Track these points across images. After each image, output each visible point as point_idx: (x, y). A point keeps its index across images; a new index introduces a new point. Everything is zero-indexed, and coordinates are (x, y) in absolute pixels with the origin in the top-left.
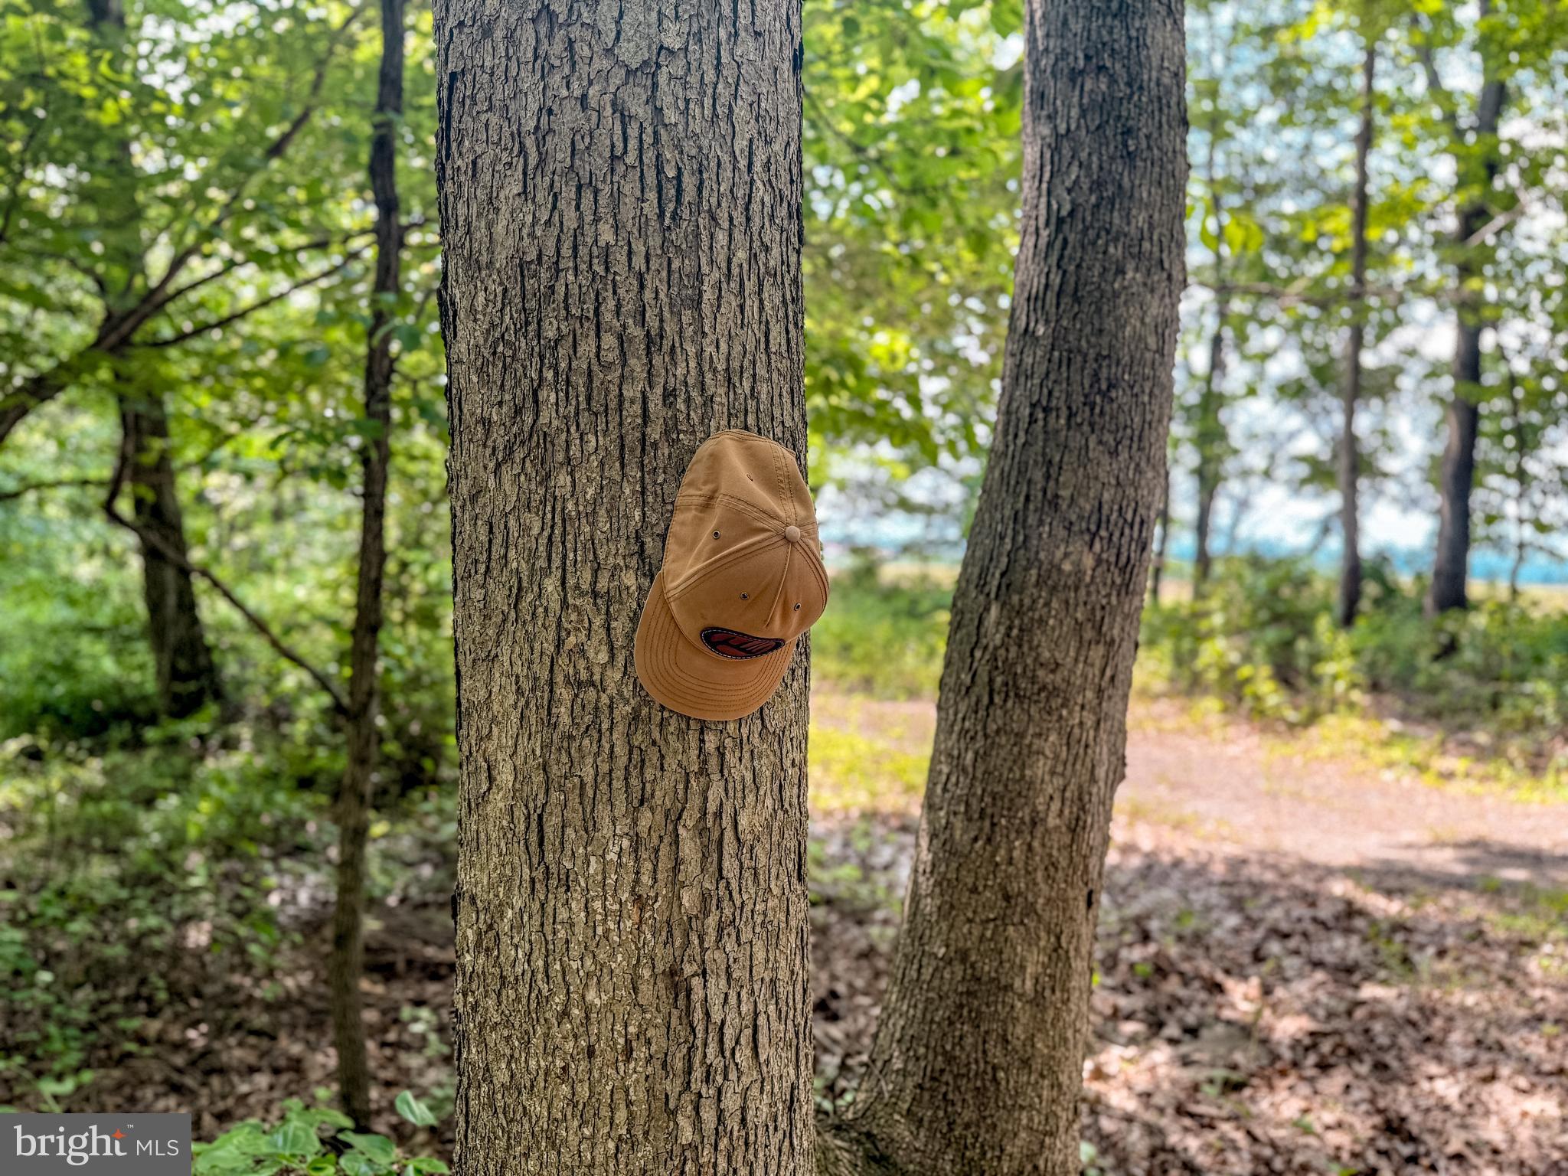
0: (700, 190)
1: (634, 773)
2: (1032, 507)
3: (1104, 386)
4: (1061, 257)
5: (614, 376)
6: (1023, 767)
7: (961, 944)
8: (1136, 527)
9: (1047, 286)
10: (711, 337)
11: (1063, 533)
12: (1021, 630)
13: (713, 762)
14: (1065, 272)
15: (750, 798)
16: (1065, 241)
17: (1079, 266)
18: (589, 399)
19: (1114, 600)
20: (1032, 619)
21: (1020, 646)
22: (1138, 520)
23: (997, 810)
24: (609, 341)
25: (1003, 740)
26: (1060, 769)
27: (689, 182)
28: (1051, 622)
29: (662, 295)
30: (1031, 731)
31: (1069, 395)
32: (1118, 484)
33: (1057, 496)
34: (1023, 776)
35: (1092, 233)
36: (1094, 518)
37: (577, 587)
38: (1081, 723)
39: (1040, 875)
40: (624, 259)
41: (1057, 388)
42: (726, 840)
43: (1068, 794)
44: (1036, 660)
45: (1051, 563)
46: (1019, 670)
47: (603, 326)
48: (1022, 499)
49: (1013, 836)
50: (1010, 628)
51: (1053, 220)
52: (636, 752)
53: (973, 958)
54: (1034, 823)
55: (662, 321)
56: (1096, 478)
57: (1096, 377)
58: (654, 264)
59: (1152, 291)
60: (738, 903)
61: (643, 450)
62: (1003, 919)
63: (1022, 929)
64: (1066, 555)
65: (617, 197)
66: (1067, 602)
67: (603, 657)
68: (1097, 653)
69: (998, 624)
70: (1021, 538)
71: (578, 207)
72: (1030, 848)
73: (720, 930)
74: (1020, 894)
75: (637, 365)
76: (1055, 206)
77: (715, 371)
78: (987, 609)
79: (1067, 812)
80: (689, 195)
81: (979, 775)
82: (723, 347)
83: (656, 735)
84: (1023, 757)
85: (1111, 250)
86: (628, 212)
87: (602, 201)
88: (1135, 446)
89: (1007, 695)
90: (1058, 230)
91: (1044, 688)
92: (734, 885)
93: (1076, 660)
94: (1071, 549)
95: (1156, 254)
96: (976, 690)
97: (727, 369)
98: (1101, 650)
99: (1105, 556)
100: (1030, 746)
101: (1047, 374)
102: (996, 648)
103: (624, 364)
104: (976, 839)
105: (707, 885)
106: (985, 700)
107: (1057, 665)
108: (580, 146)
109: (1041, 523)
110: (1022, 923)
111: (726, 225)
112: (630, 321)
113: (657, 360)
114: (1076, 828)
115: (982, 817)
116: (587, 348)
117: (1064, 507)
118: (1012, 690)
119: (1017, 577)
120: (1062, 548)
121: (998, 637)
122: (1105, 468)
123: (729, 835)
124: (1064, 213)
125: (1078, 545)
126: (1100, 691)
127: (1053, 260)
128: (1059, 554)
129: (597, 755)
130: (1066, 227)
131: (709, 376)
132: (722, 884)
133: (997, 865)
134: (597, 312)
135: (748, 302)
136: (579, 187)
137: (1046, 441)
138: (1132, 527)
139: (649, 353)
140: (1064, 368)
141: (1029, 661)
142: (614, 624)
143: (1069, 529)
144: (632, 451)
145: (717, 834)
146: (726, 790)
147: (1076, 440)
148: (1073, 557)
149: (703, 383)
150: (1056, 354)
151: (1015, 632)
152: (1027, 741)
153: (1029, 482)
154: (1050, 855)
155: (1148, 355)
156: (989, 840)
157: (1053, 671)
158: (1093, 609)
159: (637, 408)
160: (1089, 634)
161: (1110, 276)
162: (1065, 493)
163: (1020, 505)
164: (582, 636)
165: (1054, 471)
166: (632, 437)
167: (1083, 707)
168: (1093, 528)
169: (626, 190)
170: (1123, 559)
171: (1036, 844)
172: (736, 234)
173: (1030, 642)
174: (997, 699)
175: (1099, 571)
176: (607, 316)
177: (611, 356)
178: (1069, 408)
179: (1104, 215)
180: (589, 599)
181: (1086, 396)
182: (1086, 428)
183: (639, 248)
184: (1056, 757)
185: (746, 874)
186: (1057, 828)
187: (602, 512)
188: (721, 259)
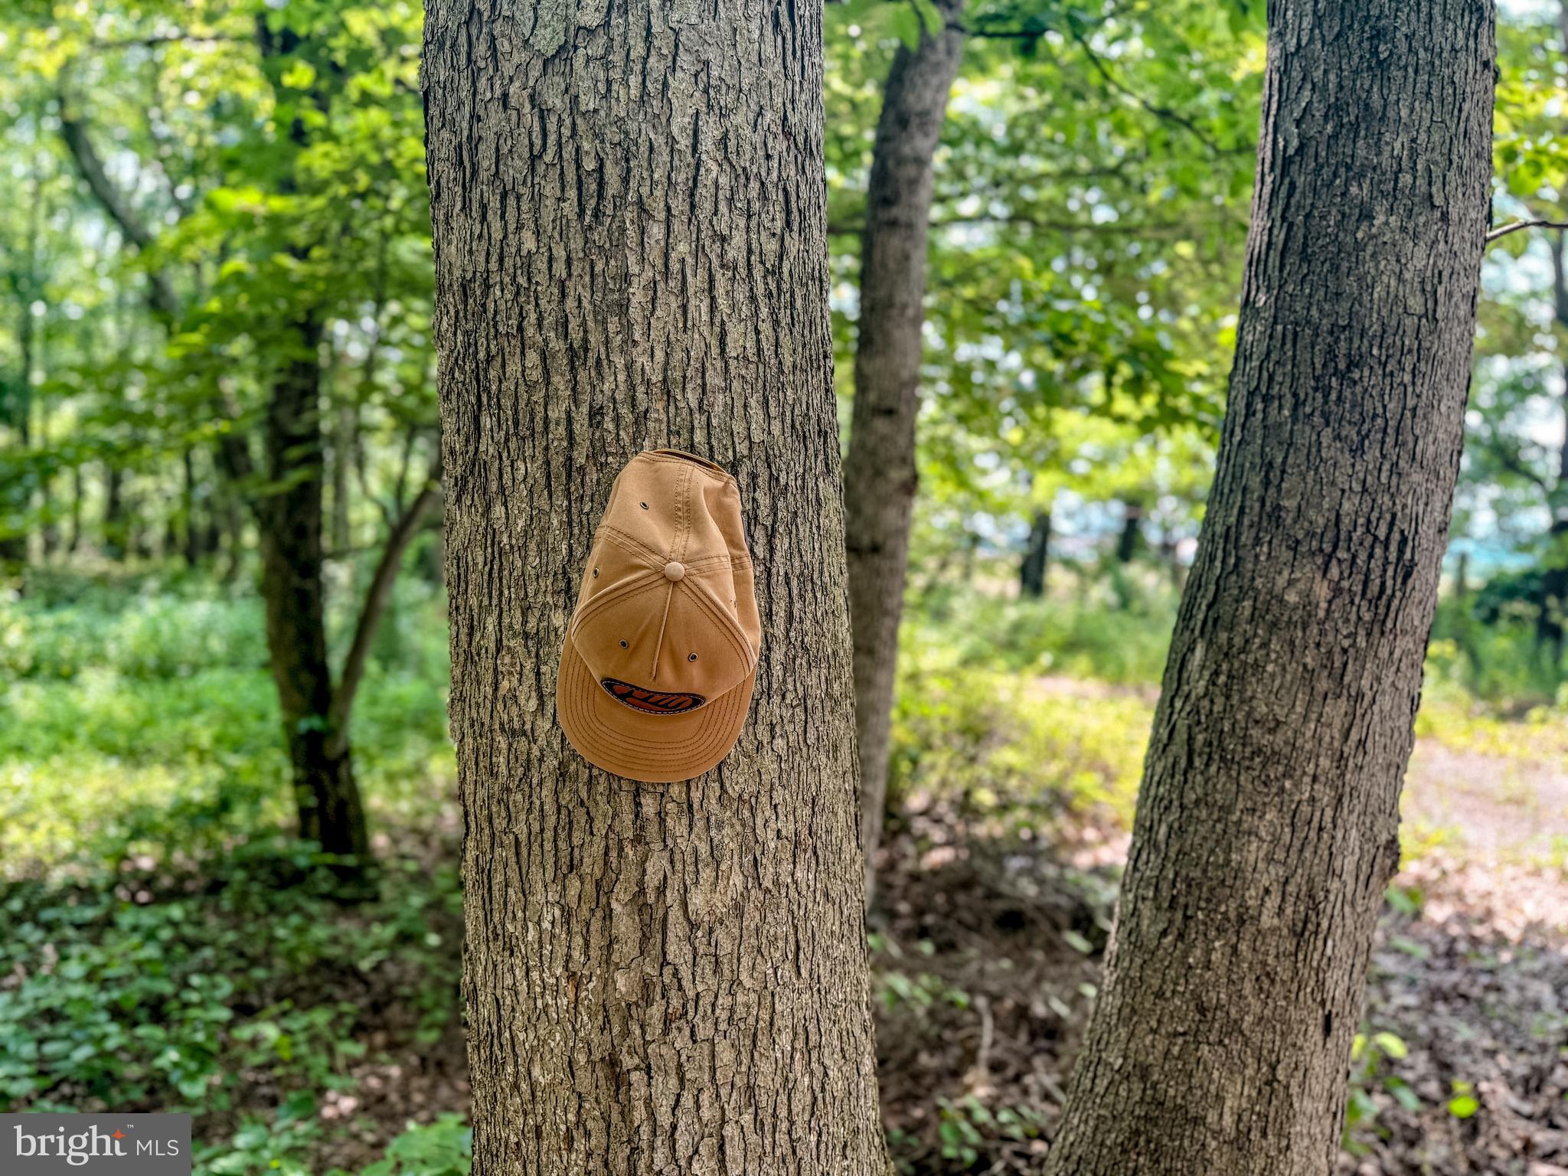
0: (625, 180)
1: (563, 835)
2: (1246, 521)
3: (1342, 366)
4: (1287, 206)
5: (538, 396)
6: (1228, 850)
7: (1141, 1058)
8: (1393, 548)
9: (1269, 244)
10: (644, 345)
11: (1286, 555)
12: (1230, 676)
13: (653, 830)
14: (1291, 226)
15: (707, 874)
16: (1292, 186)
17: (1307, 216)
18: (516, 424)
19: (1361, 641)
20: (1244, 663)
21: (1228, 697)
22: (1396, 536)
23: (1191, 900)
24: (532, 357)
25: (1204, 814)
26: (1280, 855)
27: (612, 173)
28: (1270, 668)
29: (585, 303)
30: (1240, 805)
31: (1294, 378)
32: (1364, 490)
33: (1278, 508)
34: (1228, 862)
35: (1326, 173)
36: (1330, 535)
37: (511, 627)
38: (1312, 800)
39: (1248, 988)
40: (544, 267)
41: (1279, 371)
42: (671, 919)
43: (1291, 888)
44: (1249, 714)
45: (1270, 592)
46: (1227, 728)
47: (528, 342)
48: (1235, 511)
49: (1213, 933)
50: (1216, 673)
51: (1279, 162)
52: (564, 812)
53: (1155, 1077)
54: (1242, 922)
55: (586, 332)
56: (1333, 483)
57: (1331, 354)
58: (576, 270)
59: (1415, 236)
60: (691, 994)
61: (569, 476)
62: (1195, 1037)
63: (1221, 1050)
64: (1291, 583)
65: (537, 198)
66: (1292, 643)
67: (533, 704)
68: (1336, 711)
69: (1203, 667)
70: (1232, 561)
71: (503, 217)
72: (1235, 950)
73: (667, 1021)
74: (1219, 1006)
75: (559, 382)
76: (1281, 144)
77: (648, 383)
78: (1191, 650)
79: (1289, 911)
80: (613, 187)
81: (1172, 855)
82: (659, 355)
83: (584, 794)
84: (1230, 835)
85: (1354, 190)
86: (547, 216)
87: (525, 207)
88: (1390, 441)
89: (1210, 758)
90: (1284, 173)
91: (1258, 752)
92: (685, 973)
93: (1306, 718)
94: (1297, 575)
95: (1424, 188)
96: (1174, 749)
97: (665, 380)
98: (1343, 705)
99: (1345, 584)
100: (1240, 822)
101: (1268, 354)
102: (1199, 699)
103: (548, 383)
104: (1164, 933)
105: (649, 970)
106: (1183, 763)
107: (1278, 723)
108: (505, 150)
109: (1257, 541)
110: (1221, 1042)
111: (662, 216)
112: (552, 334)
113: (582, 376)
114: (1303, 932)
115: (1172, 907)
116: (513, 368)
117: (1289, 521)
118: (1216, 750)
119: (1225, 609)
120: (1286, 573)
121: (1202, 683)
122: (1344, 470)
123: (675, 914)
124: (1291, 151)
125: (1307, 570)
126: (1341, 759)
127: (1277, 212)
128: (1281, 581)
129: (529, 811)
130: (1294, 168)
131: (641, 390)
132: (668, 971)
133: (1190, 967)
134: (520, 329)
135: (693, 302)
136: (504, 196)
137: (1265, 437)
138: (1386, 548)
139: (573, 369)
140: (1289, 345)
141: (1240, 716)
142: (543, 669)
143: (1294, 548)
144: (558, 477)
145: (661, 912)
146: (672, 862)
147: (1304, 436)
148: (1301, 586)
149: (633, 398)
150: (1279, 328)
151: (1222, 679)
152: (1234, 818)
153: (1245, 490)
154: (1264, 964)
155: (1409, 322)
156: (1181, 936)
157: (1272, 731)
158: (1330, 652)
159: (561, 430)
160: (1323, 684)
161: (1351, 225)
162: (1290, 504)
163: (1233, 520)
164: (515, 682)
165: (1275, 475)
166: (557, 461)
167: (1315, 779)
168: (1327, 548)
169: (548, 191)
170: (1374, 588)
171: (1243, 947)
172: (677, 226)
173: (1241, 692)
174: (1198, 762)
175: (1338, 602)
176: (530, 331)
177: (536, 375)
178: (1295, 395)
179: (1344, 147)
180: (520, 640)
181: (1317, 379)
182: (1317, 420)
183: (560, 253)
184: (1276, 840)
185: (702, 962)
186: (1273, 930)
187: (533, 546)
188: (655, 255)
